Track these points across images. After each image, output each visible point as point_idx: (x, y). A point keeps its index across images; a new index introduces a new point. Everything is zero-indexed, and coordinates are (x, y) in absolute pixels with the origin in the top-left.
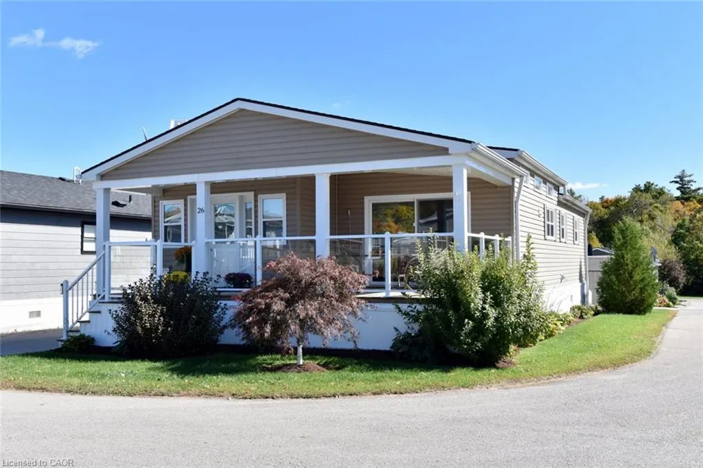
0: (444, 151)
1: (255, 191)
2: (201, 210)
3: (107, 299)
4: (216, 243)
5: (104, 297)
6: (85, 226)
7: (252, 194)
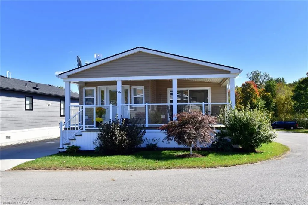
0: (229, 72)
1: (130, 85)
2: (119, 92)
3: (84, 130)
4: (125, 106)
5: (82, 129)
6: (27, 98)
7: (129, 86)
